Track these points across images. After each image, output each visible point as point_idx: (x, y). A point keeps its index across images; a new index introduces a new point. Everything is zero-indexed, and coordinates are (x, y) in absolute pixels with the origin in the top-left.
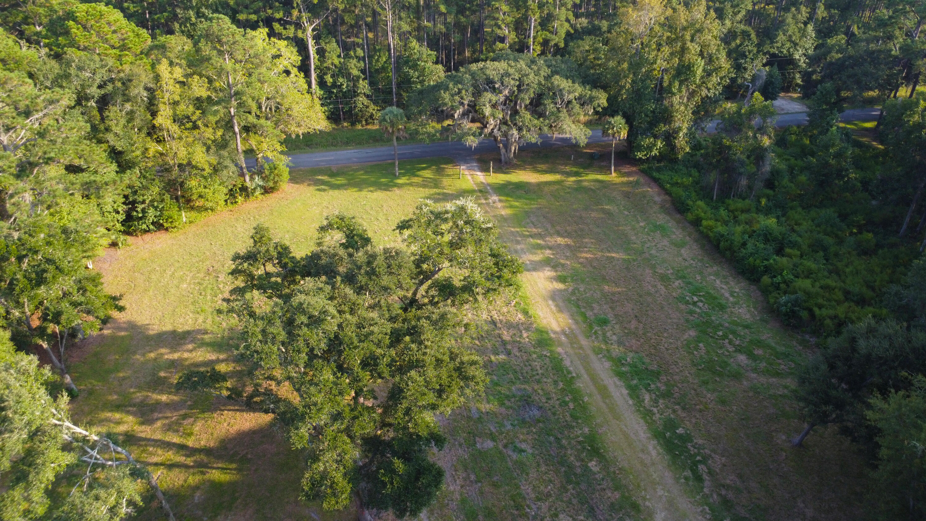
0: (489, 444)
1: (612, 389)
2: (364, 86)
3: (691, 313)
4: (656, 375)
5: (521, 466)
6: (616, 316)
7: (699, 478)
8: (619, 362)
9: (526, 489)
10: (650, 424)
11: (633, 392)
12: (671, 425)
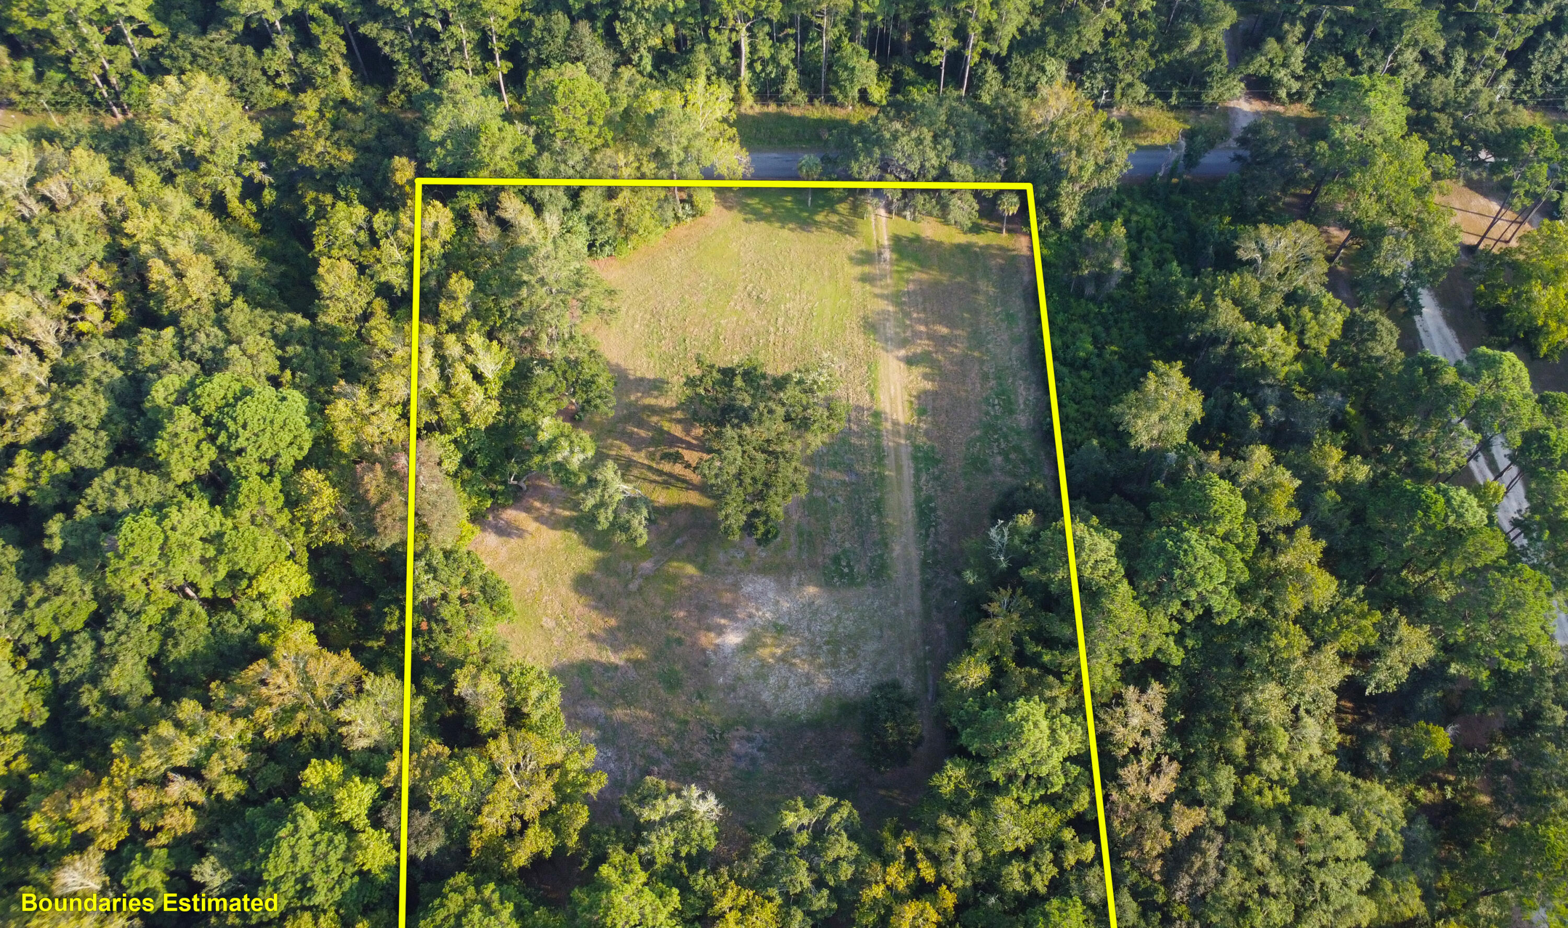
0: (821, 494)
1: (905, 468)
2: (793, 75)
3: (987, 413)
4: (937, 462)
5: (834, 510)
6: (934, 408)
7: (927, 536)
8: (917, 448)
9: (833, 525)
10: (917, 497)
11: (918, 471)
12: (929, 499)
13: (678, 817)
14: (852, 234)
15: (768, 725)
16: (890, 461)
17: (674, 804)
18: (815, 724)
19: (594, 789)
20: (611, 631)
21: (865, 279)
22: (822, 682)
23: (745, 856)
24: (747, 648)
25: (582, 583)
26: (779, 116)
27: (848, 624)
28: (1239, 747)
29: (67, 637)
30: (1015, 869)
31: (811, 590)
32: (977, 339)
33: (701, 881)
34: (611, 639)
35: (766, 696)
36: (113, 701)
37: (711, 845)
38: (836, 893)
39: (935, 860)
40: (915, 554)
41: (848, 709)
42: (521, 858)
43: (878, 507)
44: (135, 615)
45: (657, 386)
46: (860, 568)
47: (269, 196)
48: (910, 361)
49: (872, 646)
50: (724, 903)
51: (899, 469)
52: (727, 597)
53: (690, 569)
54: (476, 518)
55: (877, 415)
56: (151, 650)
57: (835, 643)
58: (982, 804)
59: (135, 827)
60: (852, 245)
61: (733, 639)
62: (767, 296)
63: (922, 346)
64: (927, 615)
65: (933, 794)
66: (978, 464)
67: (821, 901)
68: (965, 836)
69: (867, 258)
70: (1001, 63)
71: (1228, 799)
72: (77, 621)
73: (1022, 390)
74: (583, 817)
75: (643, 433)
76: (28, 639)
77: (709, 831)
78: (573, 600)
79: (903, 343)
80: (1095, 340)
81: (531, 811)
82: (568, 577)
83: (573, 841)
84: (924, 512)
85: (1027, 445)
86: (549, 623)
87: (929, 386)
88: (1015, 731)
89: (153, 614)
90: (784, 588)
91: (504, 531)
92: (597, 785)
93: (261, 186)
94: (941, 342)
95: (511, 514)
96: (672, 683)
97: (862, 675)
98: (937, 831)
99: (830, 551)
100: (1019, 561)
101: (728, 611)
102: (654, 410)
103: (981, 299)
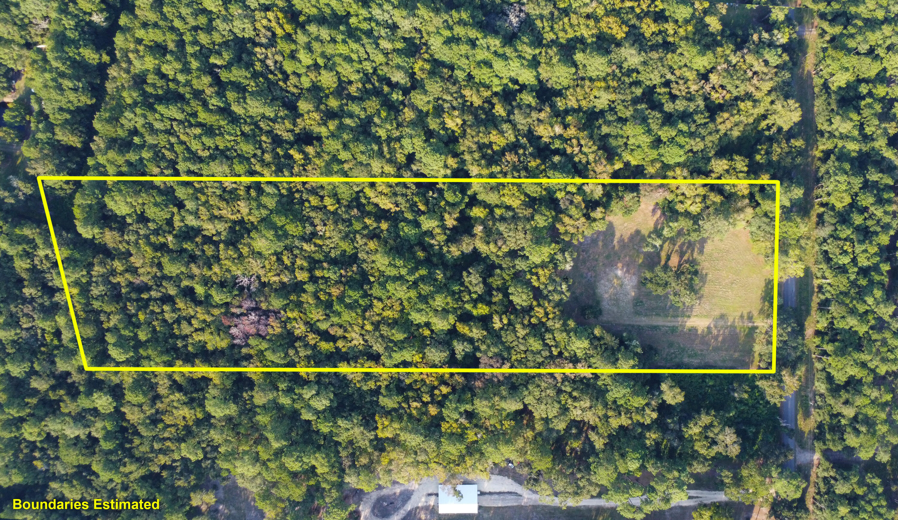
3: (689, 349)
4: (672, 333)
5: (657, 302)
6: (691, 333)
8: (677, 327)
9: (652, 302)
10: (661, 326)
11: (669, 327)
13: (566, 261)
14: (759, 313)
15: (595, 281)
16: (673, 319)
17: (569, 259)
18: (594, 294)
19: (574, 241)
20: (623, 240)
21: (742, 317)
22: (606, 296)
23: (556, 275)
24: (617, 276)
25: (638, 232)
26: (813, 292)
27: (622, 304)
28: (575, 394)
29: (616, 113)
30: (551, 336)
31: (633, 294)
32: (716, 349)
33: (551, 266)
34: (621, 240)
35: (602, 281)
36: (600, 127)
37: (559, 268)
38: (547, 296)
39: (554, 318)
40: (642, 324)
41: (598, 303)
42: (558, 226)
43: (658, 315)
44: (621, 129)
45: (701, 252)
46: (639, 308)
47: (767, 133)
48: (709, 328)
49: (615, 310)
50: (546, 271)
51: (670, 322)
52: (632, 271)
53: (641, 261)
54: (657, 204)
55: (689, 317)
56: (612, 133)
57: (617, 300)
58: (566, 330)
59: (568, 140)
60: (755, 313)
61: (619, 273)
62: (734, 285)
63: (715, 332)
64: (624, 325)
65: (569, 319)
66: (671, 345)
67: (545, 292)
68: (558, 326)
69: (750, 318)
70: (824, 369)
71: (563, 388)
72: (619, 114)
73: (696, 361)
74: (567, 239)
75: (685, 248)
76: (616, 104)
77: (563, 268)
78: (633, 231)
79: (716, 327)
80: (713, 386)
81: (568, 228)
82: (639, 228)
83: (562, 237)
84: (656, 328)
85: (677, 360)
86: (625, 225)
87: (699, 332)
88: (580, 338)
89: (621, 132)
90: (633, 287)
91: (654, 211)
92: (575, 242)
93: (769, 131)
94: (716, 338)
95: (659, 213)
96: (608, 257)
97: (607, 307)
98: (560, 319)
99: (644, 300)
100: (627, 347)
101: (628, 271)
102: (693, 251)
103: (731, 352)
